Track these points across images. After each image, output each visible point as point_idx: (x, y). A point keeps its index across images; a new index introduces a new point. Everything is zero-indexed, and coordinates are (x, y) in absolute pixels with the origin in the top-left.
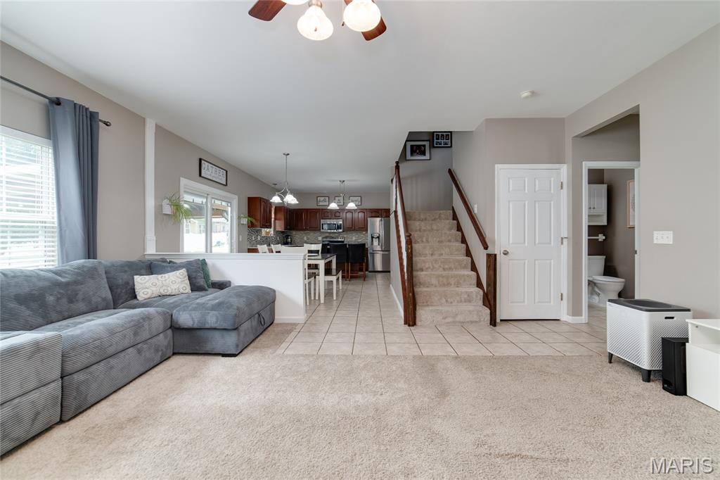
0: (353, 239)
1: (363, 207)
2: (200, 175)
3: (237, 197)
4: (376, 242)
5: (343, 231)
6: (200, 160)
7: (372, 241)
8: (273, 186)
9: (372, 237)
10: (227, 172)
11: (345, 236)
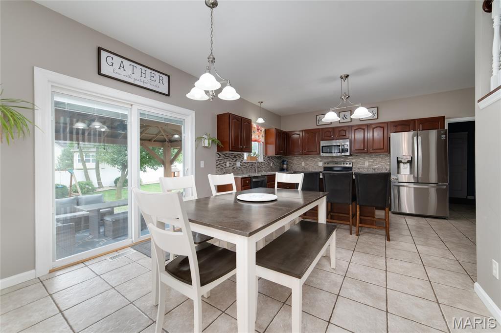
0: (366, 165)
1: (380, 120)
2: (99, 73)
3: (193, 113)
4: (405, 169)
5: (351, 155)
6: (99, 49)
7: (398, 167)
8: (259, 104)
9: (399, 162)
10: (169, 77)
11: (354, 160)
